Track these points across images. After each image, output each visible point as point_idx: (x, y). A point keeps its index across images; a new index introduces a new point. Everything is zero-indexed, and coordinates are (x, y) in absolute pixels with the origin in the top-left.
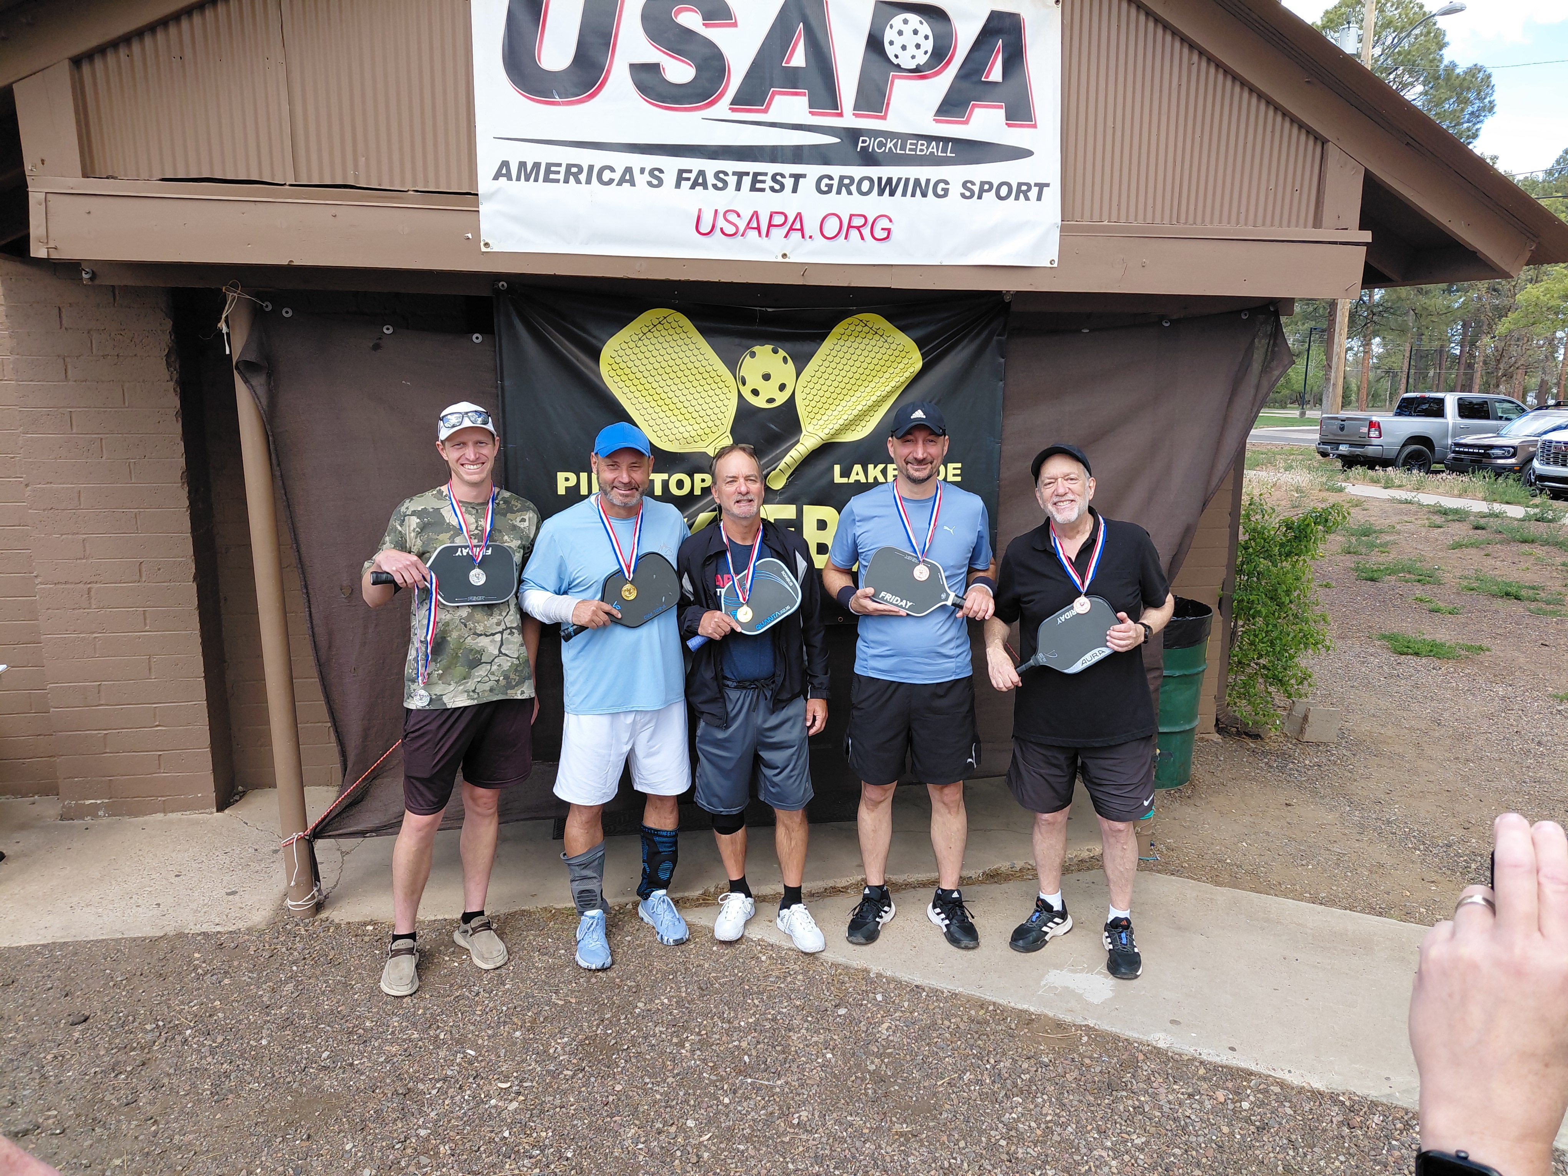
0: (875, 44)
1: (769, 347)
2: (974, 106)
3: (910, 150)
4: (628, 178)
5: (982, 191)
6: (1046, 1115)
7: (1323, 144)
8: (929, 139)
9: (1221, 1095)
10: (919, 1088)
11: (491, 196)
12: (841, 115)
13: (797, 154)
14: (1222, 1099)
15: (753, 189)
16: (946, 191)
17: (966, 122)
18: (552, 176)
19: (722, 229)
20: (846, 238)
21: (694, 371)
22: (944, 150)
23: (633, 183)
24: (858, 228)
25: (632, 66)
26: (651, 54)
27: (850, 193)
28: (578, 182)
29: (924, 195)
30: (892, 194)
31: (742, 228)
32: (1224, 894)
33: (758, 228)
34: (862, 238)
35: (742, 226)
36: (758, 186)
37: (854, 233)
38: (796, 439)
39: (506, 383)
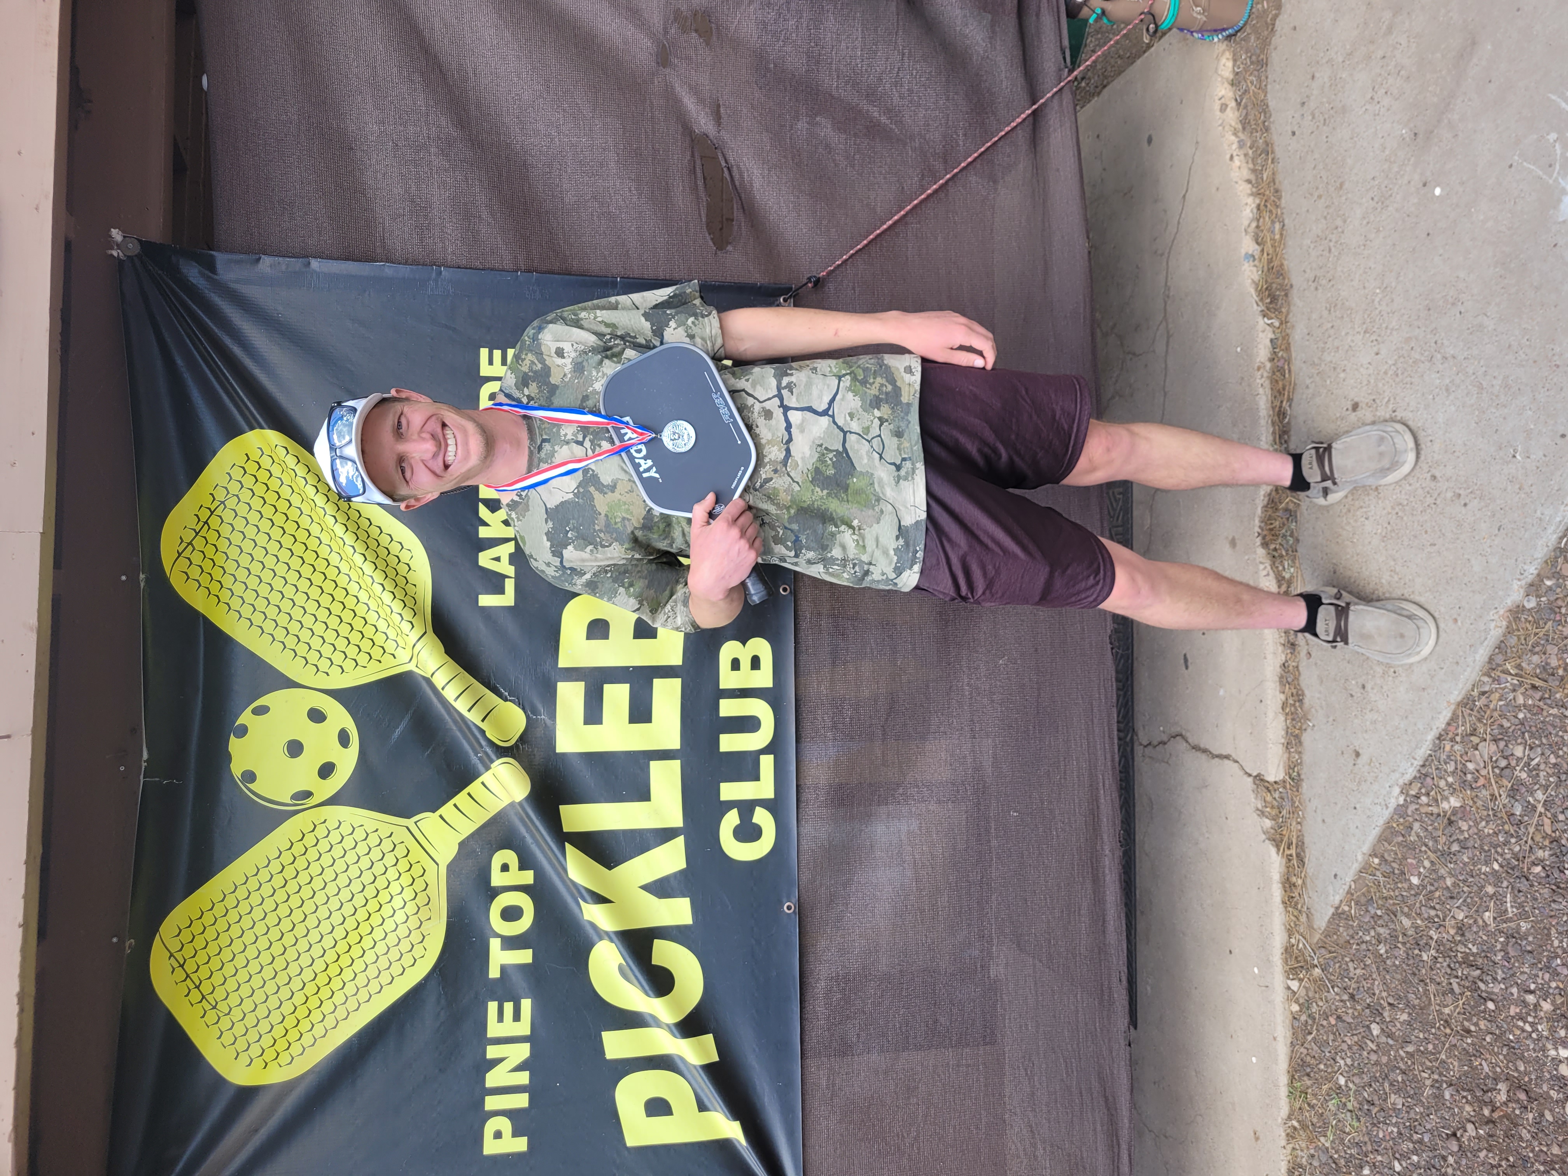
1: (235, 745)
21: (281, 896)
38: (424, 685)
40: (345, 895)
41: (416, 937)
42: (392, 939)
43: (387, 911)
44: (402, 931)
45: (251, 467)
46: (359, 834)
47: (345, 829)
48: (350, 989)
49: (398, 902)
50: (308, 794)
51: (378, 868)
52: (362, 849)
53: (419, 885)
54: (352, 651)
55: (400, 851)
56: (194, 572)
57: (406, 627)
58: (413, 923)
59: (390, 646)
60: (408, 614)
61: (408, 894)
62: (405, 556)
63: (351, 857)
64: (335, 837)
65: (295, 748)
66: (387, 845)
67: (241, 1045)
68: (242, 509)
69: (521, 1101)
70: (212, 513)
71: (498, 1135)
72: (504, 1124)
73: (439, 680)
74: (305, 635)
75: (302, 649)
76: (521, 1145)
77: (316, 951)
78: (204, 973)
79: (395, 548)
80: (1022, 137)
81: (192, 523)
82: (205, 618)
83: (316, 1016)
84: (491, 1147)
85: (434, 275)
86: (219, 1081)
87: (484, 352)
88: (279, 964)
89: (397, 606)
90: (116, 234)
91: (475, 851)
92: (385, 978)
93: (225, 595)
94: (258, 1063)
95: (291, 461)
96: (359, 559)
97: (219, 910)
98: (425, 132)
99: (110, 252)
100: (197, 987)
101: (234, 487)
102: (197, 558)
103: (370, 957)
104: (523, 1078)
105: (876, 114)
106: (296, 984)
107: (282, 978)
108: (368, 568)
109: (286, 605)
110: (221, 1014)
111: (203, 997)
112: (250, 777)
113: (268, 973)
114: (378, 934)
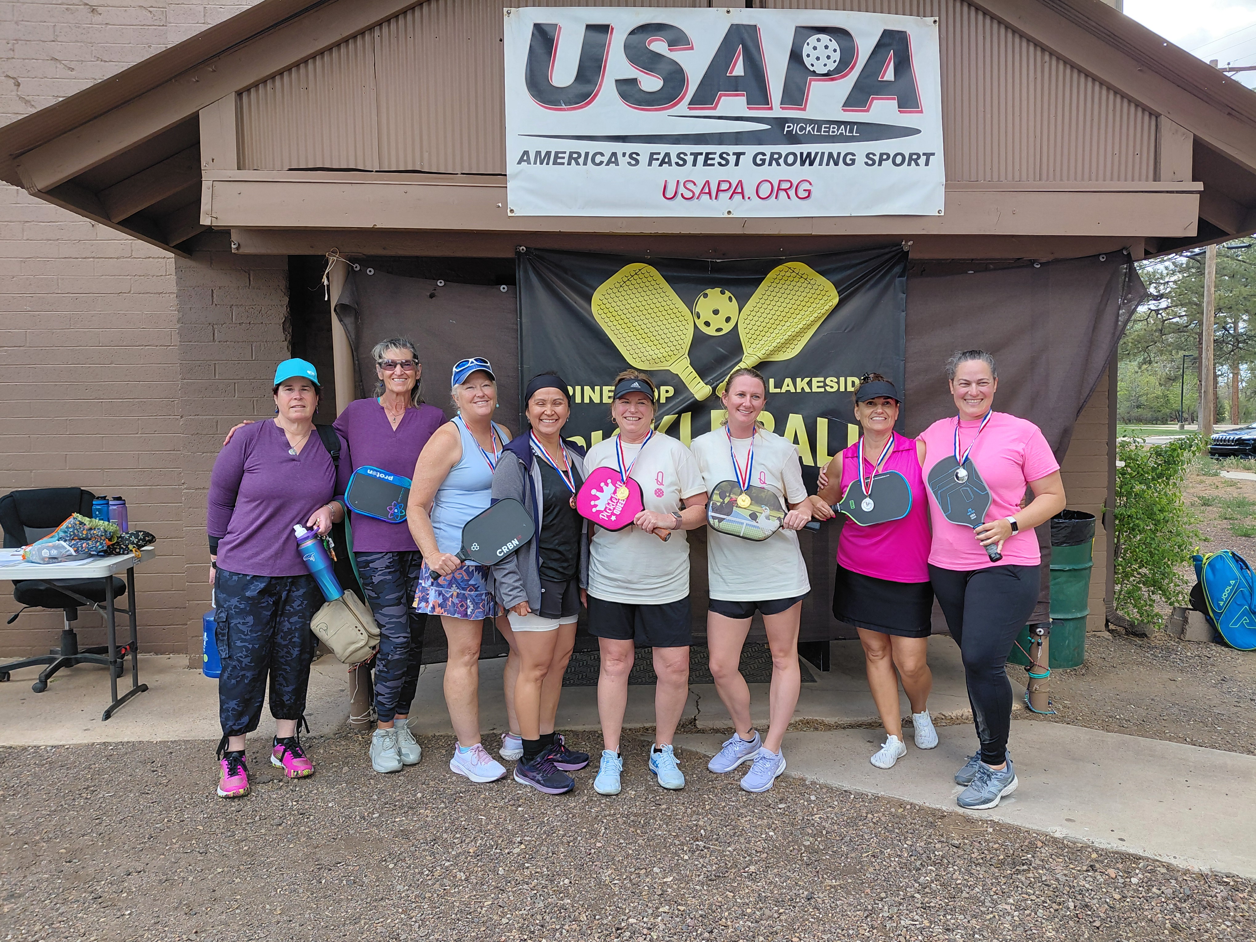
0: (796, 57)
1: (718, 290)
2: (873, 99)
3: (824, 132)
4: (613, 159)
5: (881, 161)
6: (957, 879)
7: (1157, 117)
8: (839, 123)
9: (1112, 872)
10: (847, 858)
11: (515, 176)
12: (771, 109)
13: (738, 138)
14: (1114, 876)
15: (706, 164)
16: (853, 161)
17: (867, 111)
18: (559, 161)
19: (682, 194)
20: (776, 198)
21: (661, 309)
22: (851, 131)
23: (616, 163)
24: (785, 190)
25: (616, 81)
26: (630, 71)
27: (778, 164)
28: (578, 164)
29: (836, 164)
30: (811, 164)
31: (697, 194)
32: (1112, 738)
33: (710, 193)
34: (789, 198)
35: (697, 192)
36: (709, 162)
37: (782, 194)
38: (739, 358)
39: (524, 320)
40: (661, 333)
41: (644, 359)
42: (643, 350)
44: (646, 354)
45: (823, 293)
46: (683, 337)
47: (685, 332)
49: (657, 352)
50: (698, 318)
51: (670, 344)
52: (678, 338)
53: (663, 360)
54: (752, 331)
55: (676, 352)
56: (782, 274)
57: (763, 351)
58: (649, 358)
59: (754, 346)
60: (767, 352)
61: (660, 356)
62: (790, 350)
63: (675, 334)
64: (682, 328)
65: (716, 312)
66: (678, 347)
67: (607, 296)
68: (807, 290)
69: (578, 400)
70: (805, 279)
74: (760, 313)
75: (754, 312)
77: (640, 322)
78: (634, 282)
79: (792, 346)
81: (802, 273)
82: (764, 278)
85: (901, 359)
86: (594, 288)
89: (771, 348)
91: (674, 380)
92: (629, 348)
94: (600, 303)
95: (827, 307)
96: (789, 333)
97: (656, 286)
101: (815, 287)
102: (788, 274)
104: (587, 400)
106: (629, 316)
108: (786, 337)
109: (771, 306)
110: (618, 288)
111: (626, 282)
112: (706, 296)
114: (645, 345)
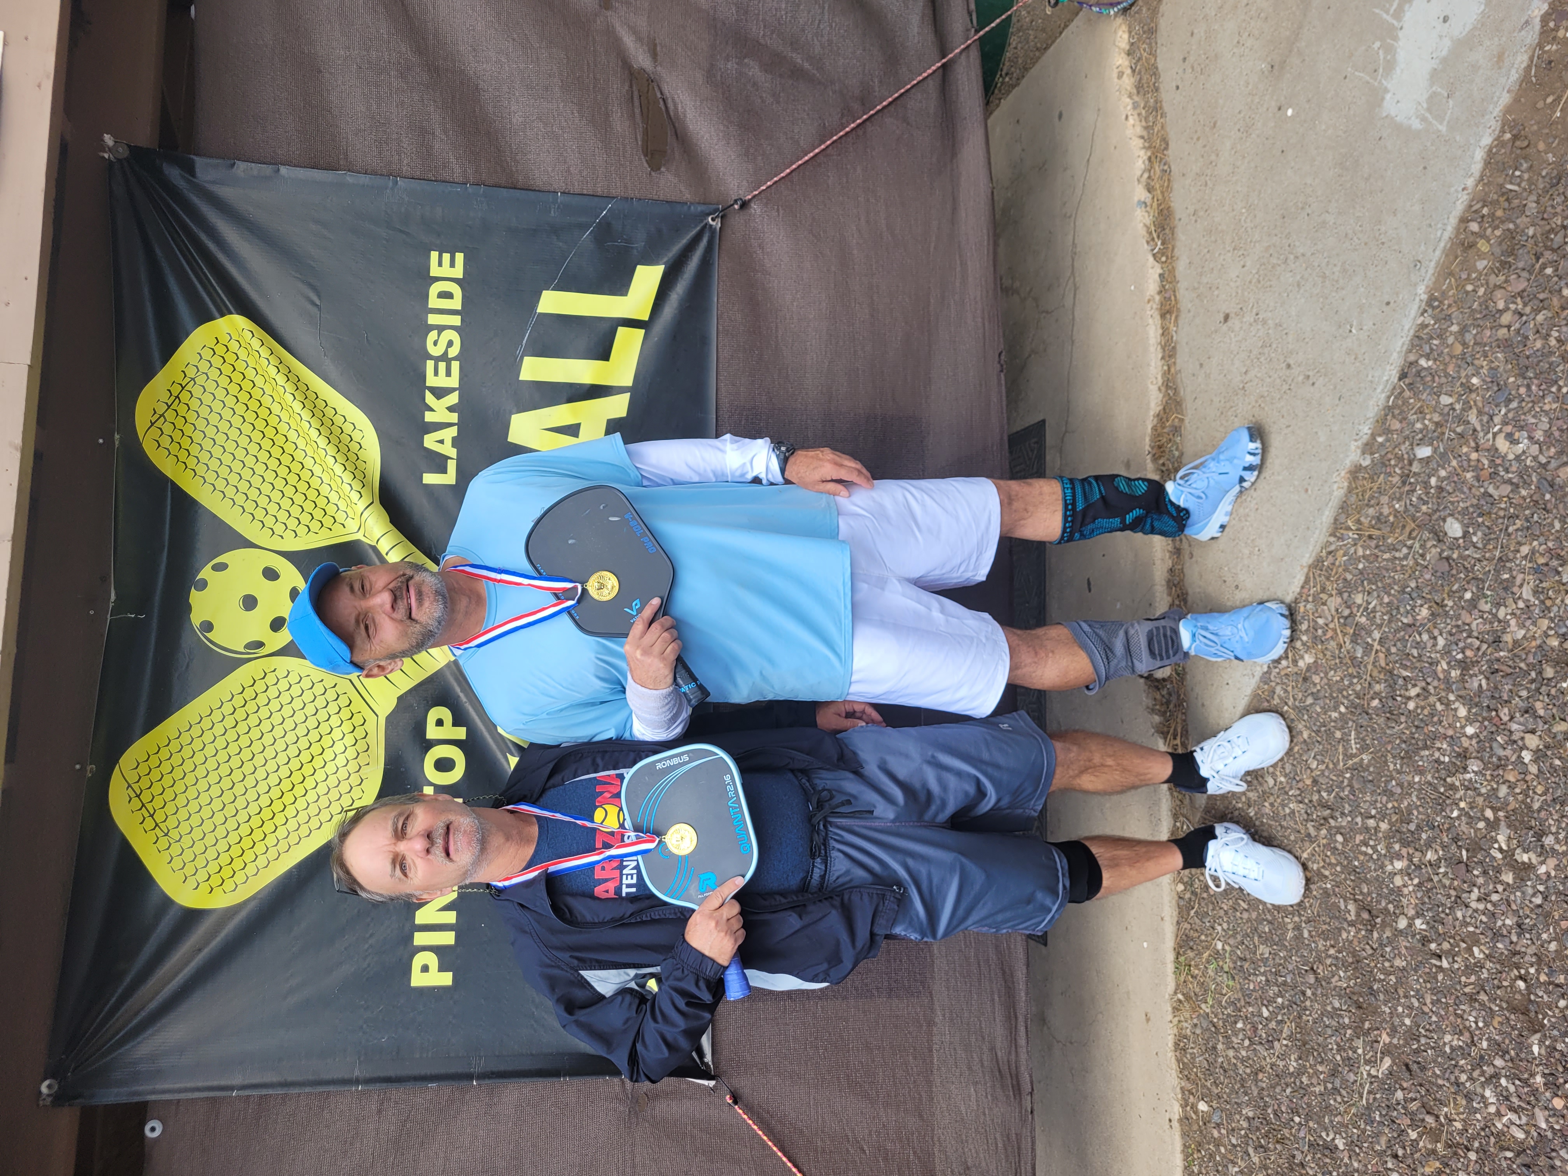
1: (195, 597)
38: (370, 551)
39: (238, 1080)
40: (291, 737)
41: (354, 780)
42: (332, 781)
43: (328, 755)
44: (342, 774)
45: (221, 350)
46: (306, 683)
47: (293, 678)
48: (292, 825)
49: (339, 747)
50: (260, 644)
51: (322, 715)
52: (308, 696)
53: (359, 733)
54: (305, 518)
55: (343, 701)
56: (165, 441)
57: (355, 496)
58: (353, 766)
59: (340, 516)
60: (357, 485)
61: (349, 740)
62: (357, 436)
63: (297, 704)
64: (283, 685)
65: (250, 602)
66: (331, 695)
67: (189, 870)
68: (210, 386)
69: (448, 938)
70: (183, 388)
71: (425, 969)
72: (431, 959)
73: (384, 546)
74: (263, 501)
75: (259, 514)
76: (446, 979)
77: (262, 787)
78: (158, 803)
79: (347, 428)
80: (932, 87)
81: (165, 397)
82: (173, 483)
83: (260, 848)
84: (418, 980)
85: (391, 184)
86: (167, 902)
87: (434, 255)
88: (228, 797)
89: (347, 477)
90: (108, 139)
91: (412, 706)
92: (325, 816)
93: (191, 462)
94: (204, 887)
95: (256, 343)
96: (314, 433)
97: (174, 746)
98: (386, 57)
99: (101, 154)
100: (152, 816)
101: (204, 366)
102: (167, 428)
103: (311, 796)
104: (451, 917)
105: (799, 61)
106: (242, 817)
107: (230, 810)
108: (322, 442)
109: (247, 474)
110: (172, 841)
111: (157, 825)
112: (208, 626)
113: (217, 805)
114: (320, 776)
